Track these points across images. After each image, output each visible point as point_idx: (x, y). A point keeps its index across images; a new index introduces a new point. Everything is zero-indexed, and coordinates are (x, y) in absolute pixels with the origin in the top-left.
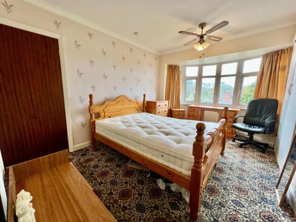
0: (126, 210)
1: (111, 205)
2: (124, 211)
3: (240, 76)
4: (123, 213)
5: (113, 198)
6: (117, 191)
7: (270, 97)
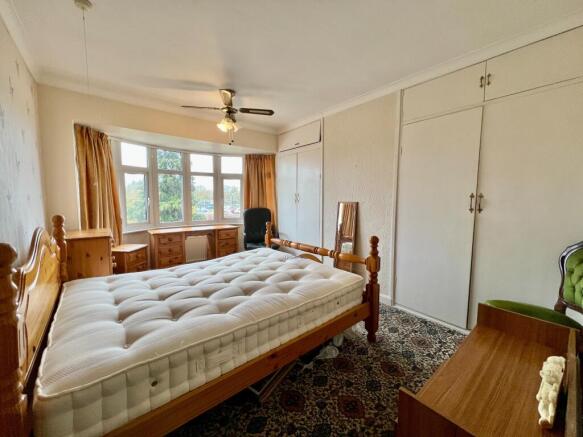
0: (381, 406)
1: (380, 430)
2: (385, 408)
3: (218, 177)
4: (389, 410)
5: (363, 429)
6: (346, 423)
7: (261, 206)
